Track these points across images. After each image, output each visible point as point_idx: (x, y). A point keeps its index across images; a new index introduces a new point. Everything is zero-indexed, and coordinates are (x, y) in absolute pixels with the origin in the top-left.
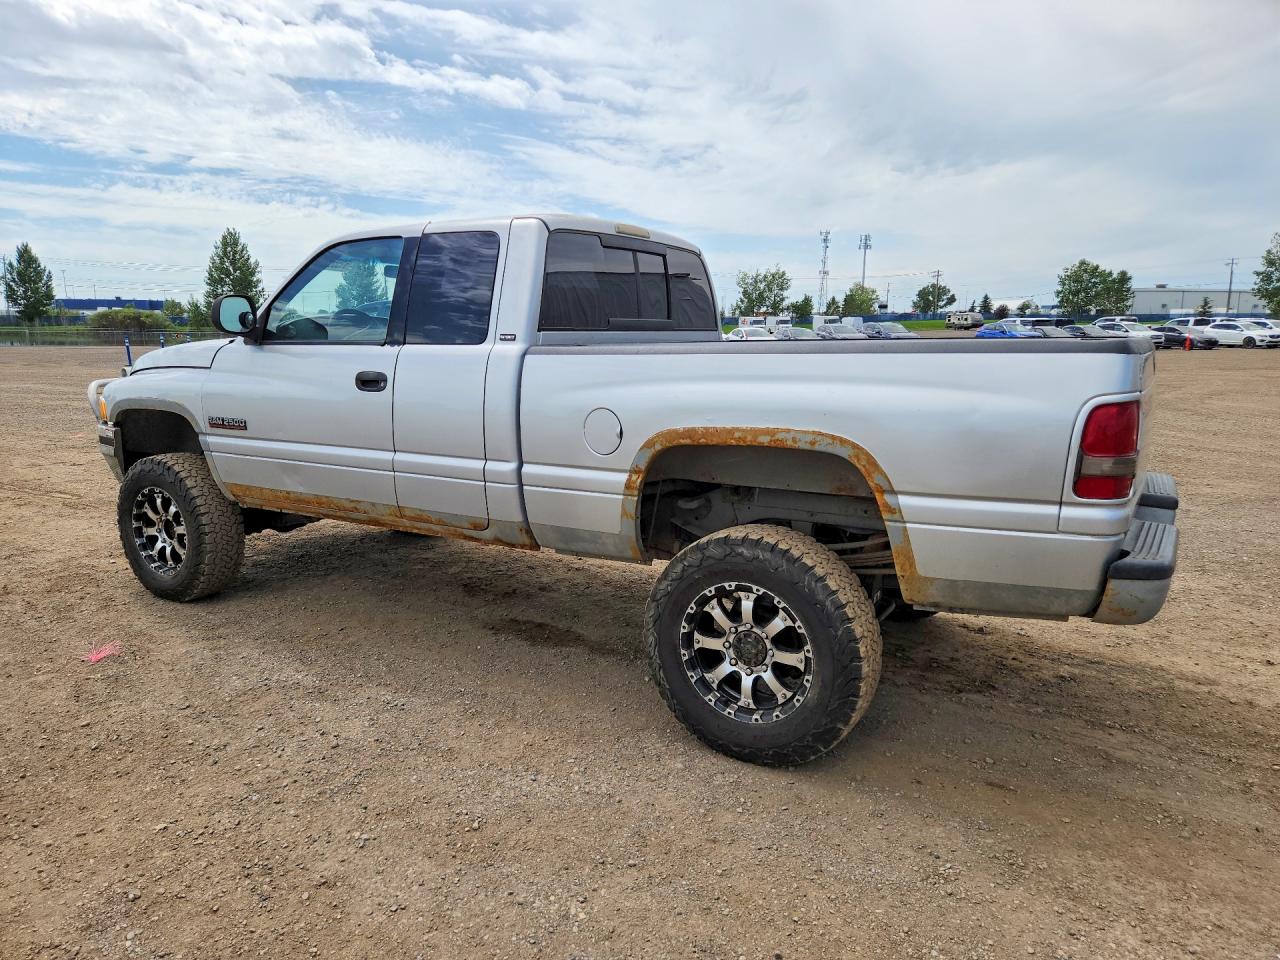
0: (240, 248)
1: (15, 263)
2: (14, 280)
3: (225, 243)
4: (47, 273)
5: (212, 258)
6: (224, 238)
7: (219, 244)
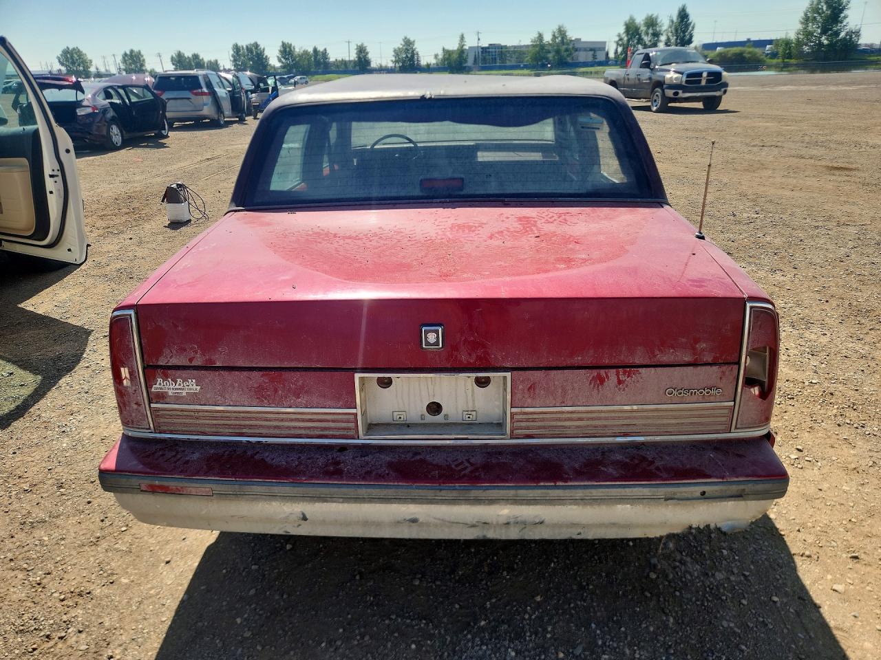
1: (675, 20)
2: (672, 32)
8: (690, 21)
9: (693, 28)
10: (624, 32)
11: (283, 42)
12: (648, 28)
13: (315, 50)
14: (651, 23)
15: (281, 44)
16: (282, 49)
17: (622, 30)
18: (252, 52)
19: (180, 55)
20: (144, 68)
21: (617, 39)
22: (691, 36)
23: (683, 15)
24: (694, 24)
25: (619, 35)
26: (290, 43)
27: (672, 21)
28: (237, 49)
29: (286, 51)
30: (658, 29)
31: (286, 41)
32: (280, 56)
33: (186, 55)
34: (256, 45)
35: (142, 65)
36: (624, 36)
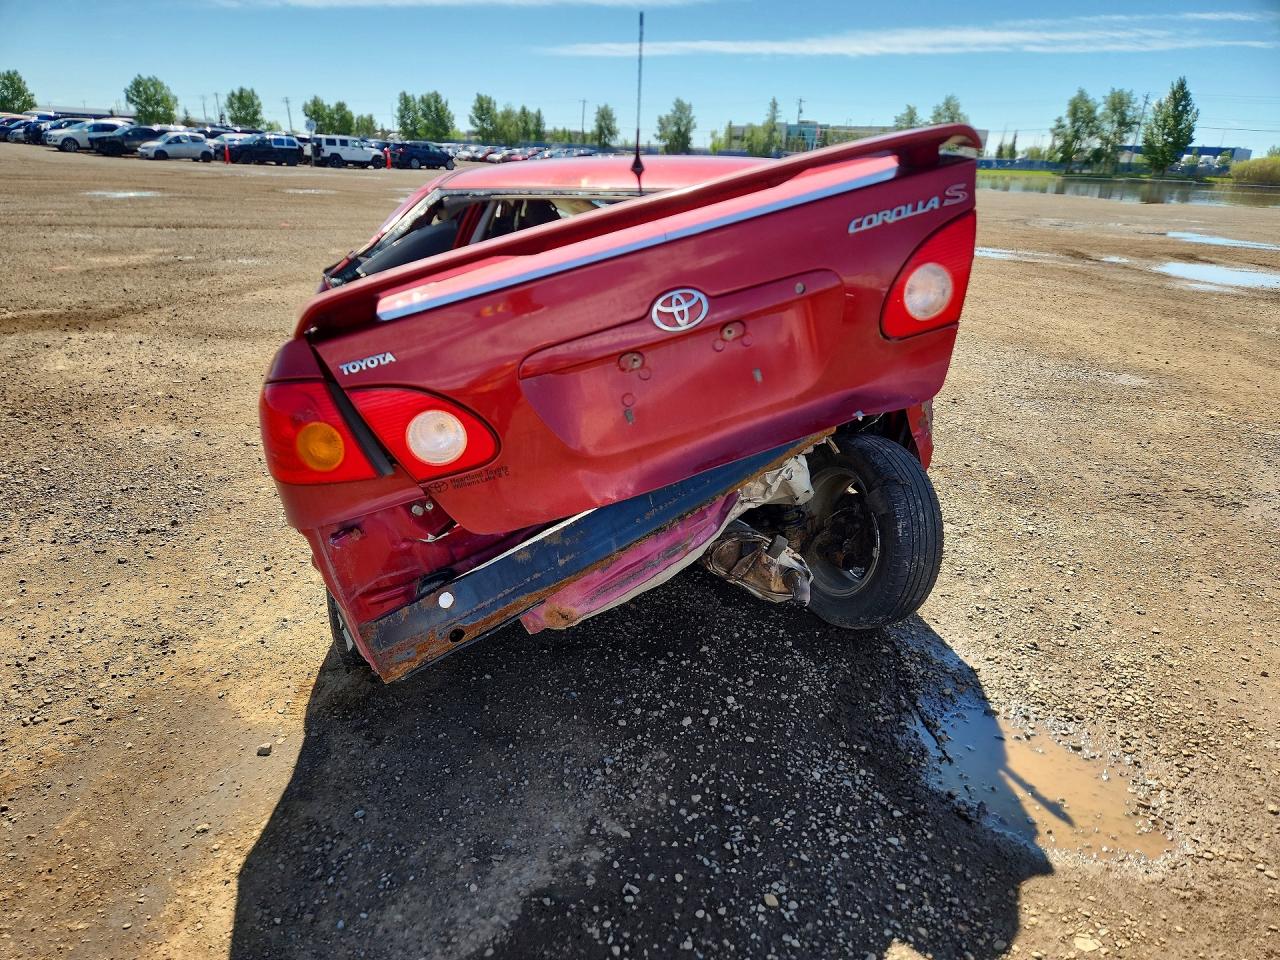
8: (1191, 106)
9: (1196, 117)
10: (1069, 116)
11: (478, 95)
12: (1113, 110)
13: (524, 110)
14: (1119, 104)
15: (475, 97)
16: (478, 105)
18: (428, 106)
19: (316, 102)
20: (259, 117)
22: (1190, 130)
23: (1179, 93)
24: (1199, 111)
25: (1059, 120)
26: (489, 96)
27: (1160, 105)
28: (405, 100)
29: (483, 109)
30: (1131, 115)
31: (483, 94)
32: (473, 115)
33: (326, 103)
34: (436, 97)
35: (256, 113)
36: (1067, 122)
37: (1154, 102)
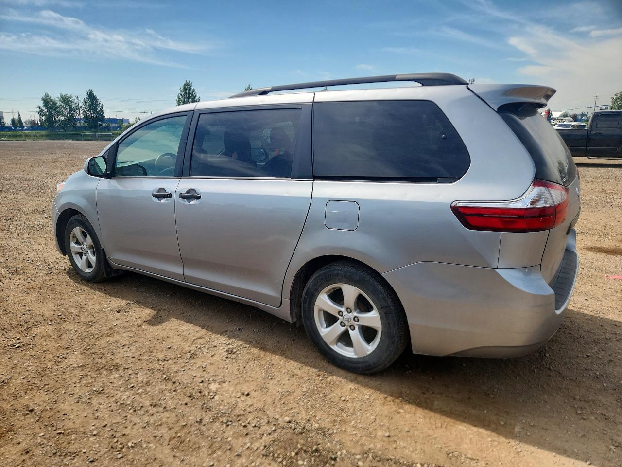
0: (192, 90)
1: (86, 100)
2: (86, 108)
3: (185, 89)
4: (101, 104)
5: (179, 96)
6: (185, 85)
7: (182, 88)
8: (99, 102)
9: (102, 106)
10: (44, 105)
12: (65, 104)
14: (66, 100)
17: (41, 104)
21: (38, 110)
22: (102, 112)
23: (91, 96)
24: (102, 104)
25: (39, 107)
27: (84, 101)
30: (73, 106)
36: (44, 108)
37: (81, 99)
